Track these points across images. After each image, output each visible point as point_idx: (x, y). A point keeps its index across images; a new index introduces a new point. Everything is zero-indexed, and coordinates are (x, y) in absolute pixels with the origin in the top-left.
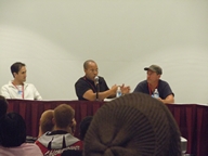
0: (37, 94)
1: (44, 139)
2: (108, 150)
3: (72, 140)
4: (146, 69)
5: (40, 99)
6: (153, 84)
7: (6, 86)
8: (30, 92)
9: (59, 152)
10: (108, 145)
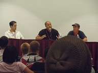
0: (22, 36)
1: (26, 57)
2: (58, 63)
3: (39, 58)
4: (73, 25)
5: (23, 38)
6: (76, 32)
7: (7, 32)
8: (18, 35)
9: (33, 63)
10: (58, 60)
